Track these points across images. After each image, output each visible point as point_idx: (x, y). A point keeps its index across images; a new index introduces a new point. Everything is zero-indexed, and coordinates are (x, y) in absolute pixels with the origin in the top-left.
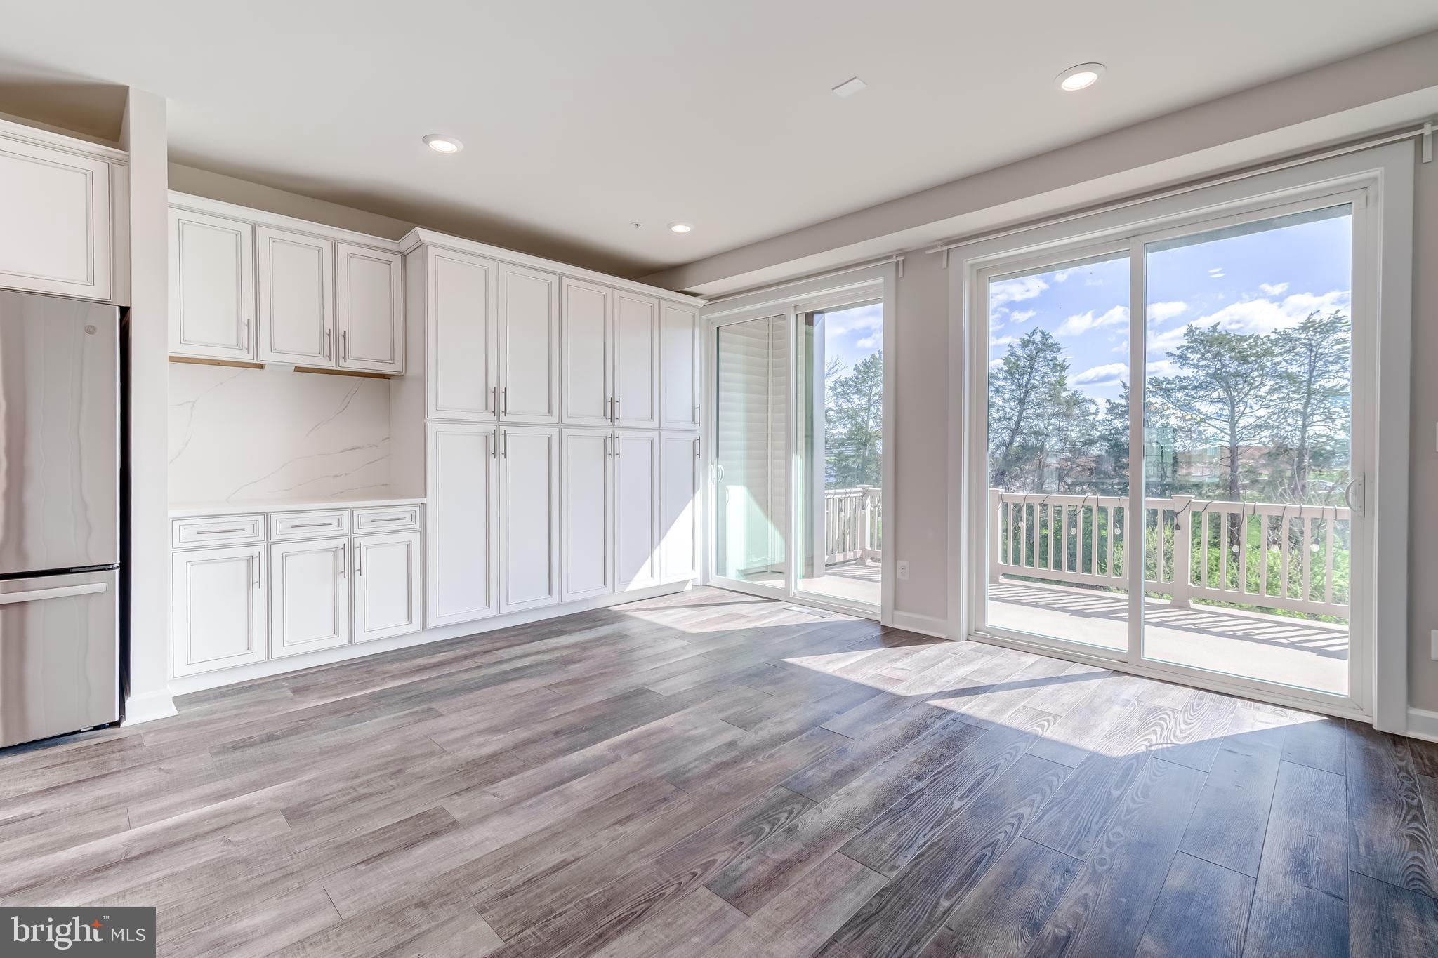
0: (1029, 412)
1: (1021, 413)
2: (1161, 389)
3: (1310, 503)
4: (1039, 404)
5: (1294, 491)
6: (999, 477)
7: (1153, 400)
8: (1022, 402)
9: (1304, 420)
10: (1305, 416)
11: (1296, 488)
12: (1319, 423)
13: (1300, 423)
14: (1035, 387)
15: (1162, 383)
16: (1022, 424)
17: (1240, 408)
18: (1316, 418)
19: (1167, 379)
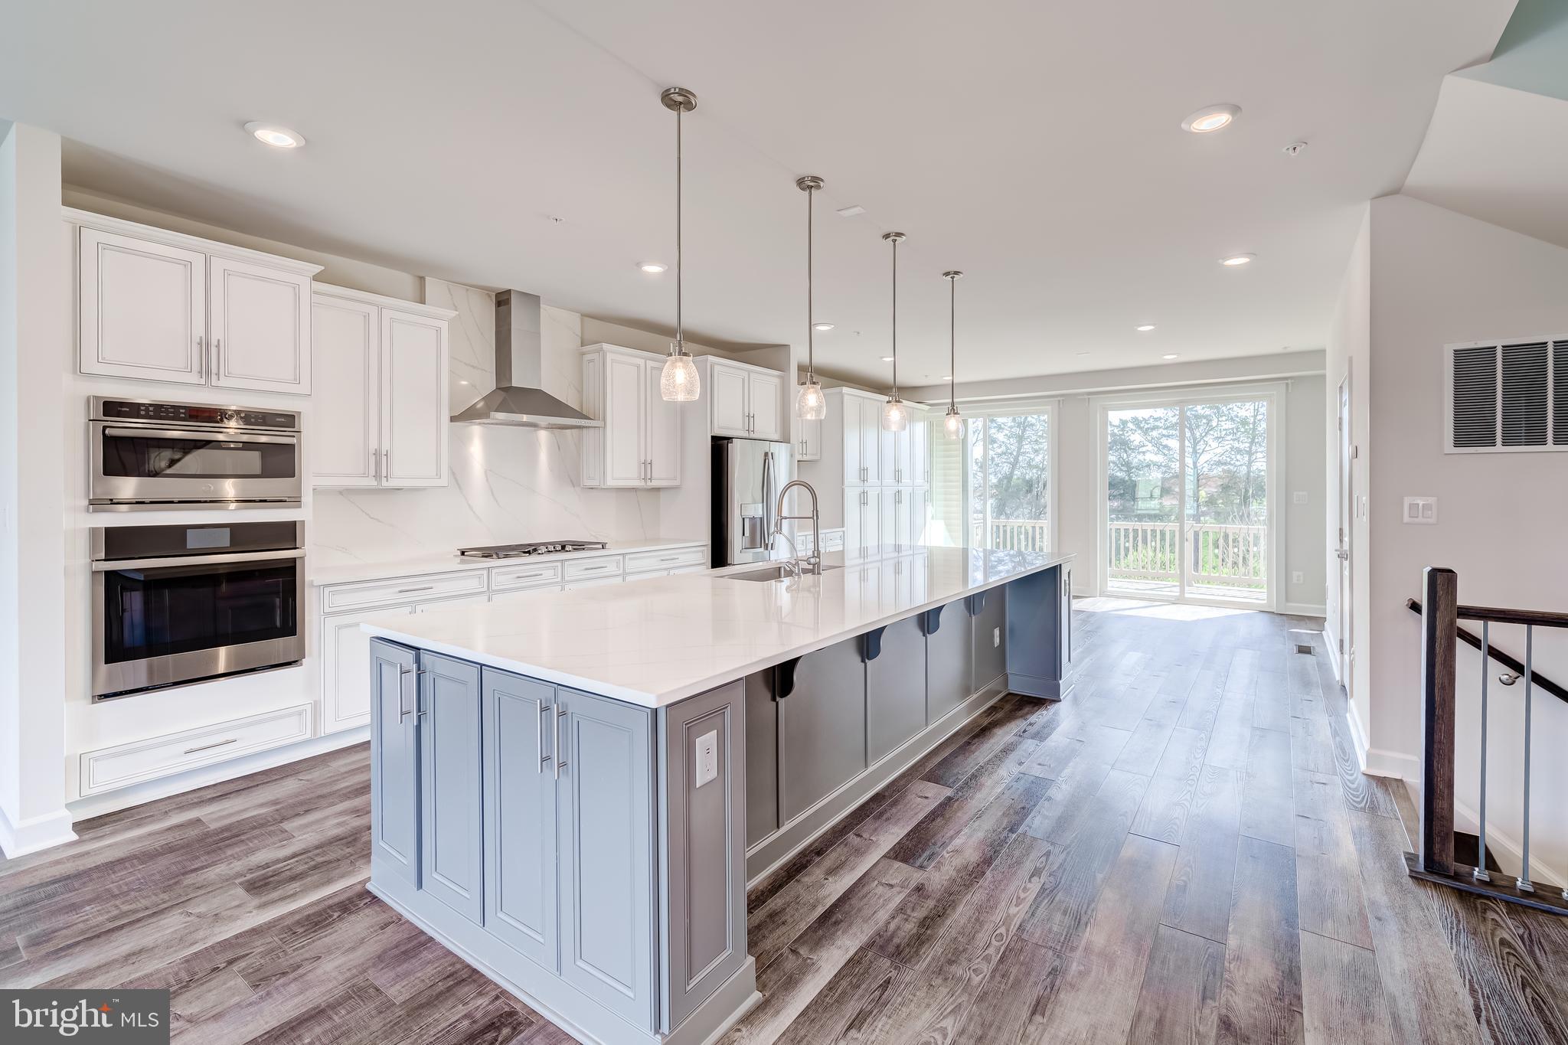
0: (1027, 447)
1: (1019, 449)
2: (1141, 428)
3: (1253, 525)
4: (1036, 441)
5: (1242, 517)
6: (1001, 507)
7: (1132, 438)
8: (1020, 439)
9: (1250, 457)
10: (1250, 453)
11: (1243, 514)
12: (1261, 460)
13: (1247, 459)
14: (1032, 425)
15: (1141, 422)
16: (1021, 458)
17: (1201, 446)
18: (1259, 455)
19: (1144, 419)
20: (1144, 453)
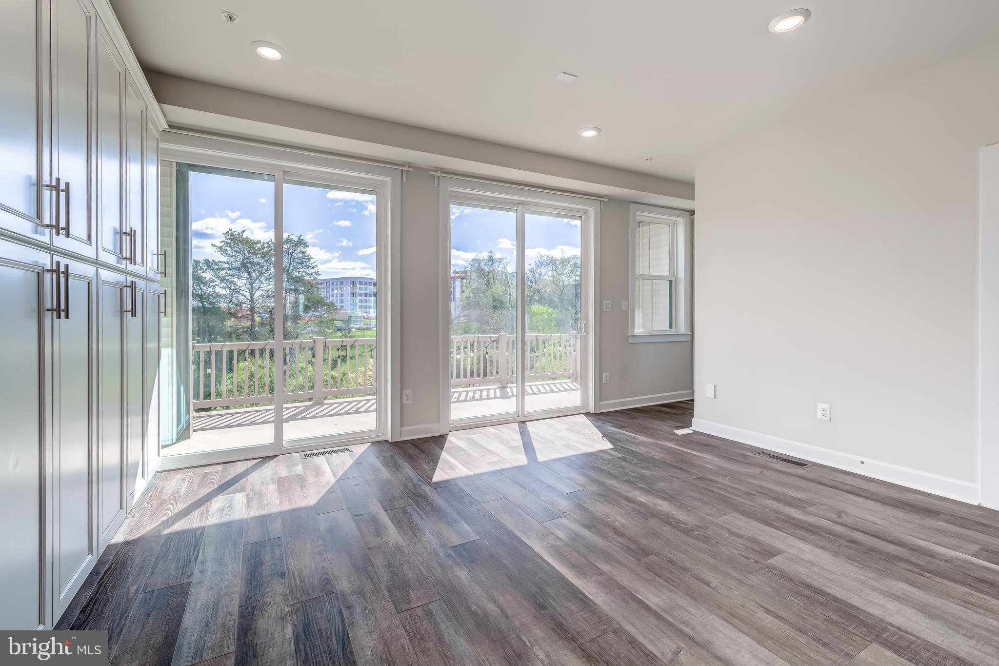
20: (214, 286)
